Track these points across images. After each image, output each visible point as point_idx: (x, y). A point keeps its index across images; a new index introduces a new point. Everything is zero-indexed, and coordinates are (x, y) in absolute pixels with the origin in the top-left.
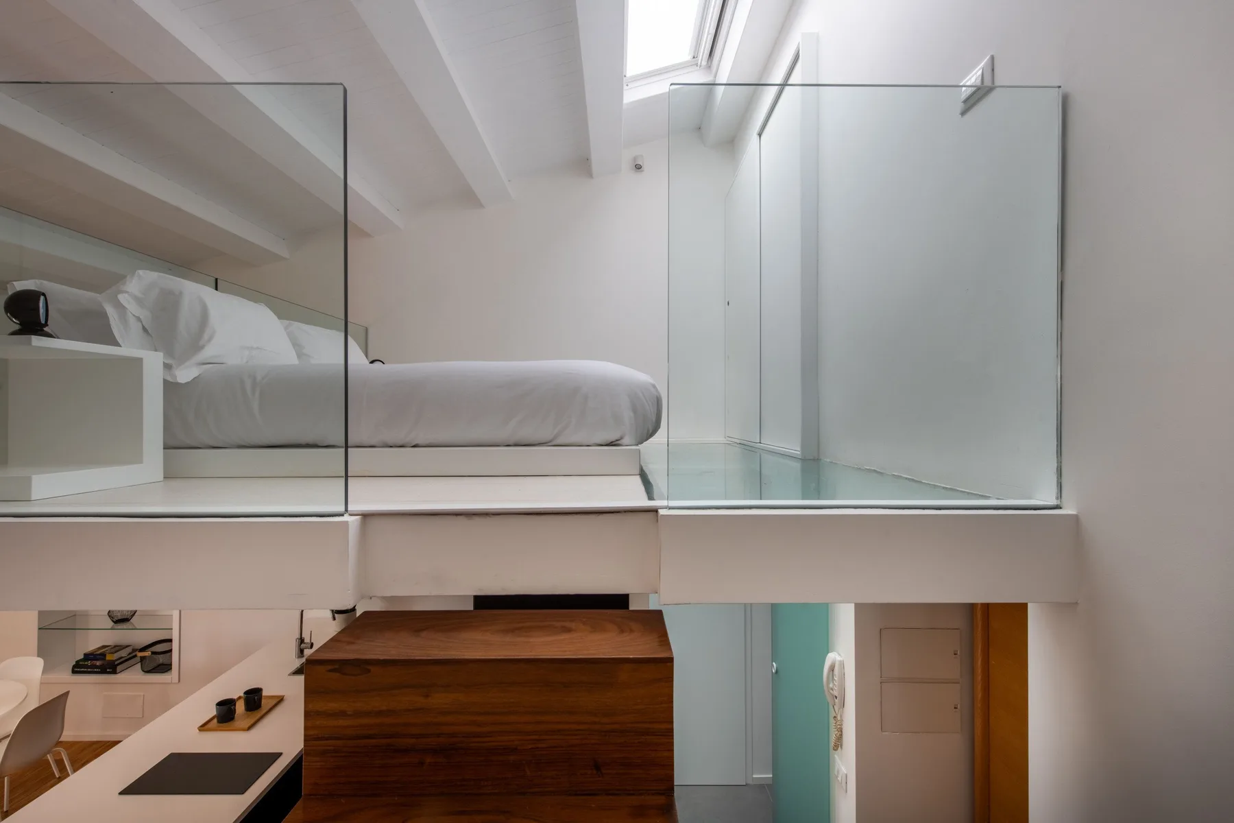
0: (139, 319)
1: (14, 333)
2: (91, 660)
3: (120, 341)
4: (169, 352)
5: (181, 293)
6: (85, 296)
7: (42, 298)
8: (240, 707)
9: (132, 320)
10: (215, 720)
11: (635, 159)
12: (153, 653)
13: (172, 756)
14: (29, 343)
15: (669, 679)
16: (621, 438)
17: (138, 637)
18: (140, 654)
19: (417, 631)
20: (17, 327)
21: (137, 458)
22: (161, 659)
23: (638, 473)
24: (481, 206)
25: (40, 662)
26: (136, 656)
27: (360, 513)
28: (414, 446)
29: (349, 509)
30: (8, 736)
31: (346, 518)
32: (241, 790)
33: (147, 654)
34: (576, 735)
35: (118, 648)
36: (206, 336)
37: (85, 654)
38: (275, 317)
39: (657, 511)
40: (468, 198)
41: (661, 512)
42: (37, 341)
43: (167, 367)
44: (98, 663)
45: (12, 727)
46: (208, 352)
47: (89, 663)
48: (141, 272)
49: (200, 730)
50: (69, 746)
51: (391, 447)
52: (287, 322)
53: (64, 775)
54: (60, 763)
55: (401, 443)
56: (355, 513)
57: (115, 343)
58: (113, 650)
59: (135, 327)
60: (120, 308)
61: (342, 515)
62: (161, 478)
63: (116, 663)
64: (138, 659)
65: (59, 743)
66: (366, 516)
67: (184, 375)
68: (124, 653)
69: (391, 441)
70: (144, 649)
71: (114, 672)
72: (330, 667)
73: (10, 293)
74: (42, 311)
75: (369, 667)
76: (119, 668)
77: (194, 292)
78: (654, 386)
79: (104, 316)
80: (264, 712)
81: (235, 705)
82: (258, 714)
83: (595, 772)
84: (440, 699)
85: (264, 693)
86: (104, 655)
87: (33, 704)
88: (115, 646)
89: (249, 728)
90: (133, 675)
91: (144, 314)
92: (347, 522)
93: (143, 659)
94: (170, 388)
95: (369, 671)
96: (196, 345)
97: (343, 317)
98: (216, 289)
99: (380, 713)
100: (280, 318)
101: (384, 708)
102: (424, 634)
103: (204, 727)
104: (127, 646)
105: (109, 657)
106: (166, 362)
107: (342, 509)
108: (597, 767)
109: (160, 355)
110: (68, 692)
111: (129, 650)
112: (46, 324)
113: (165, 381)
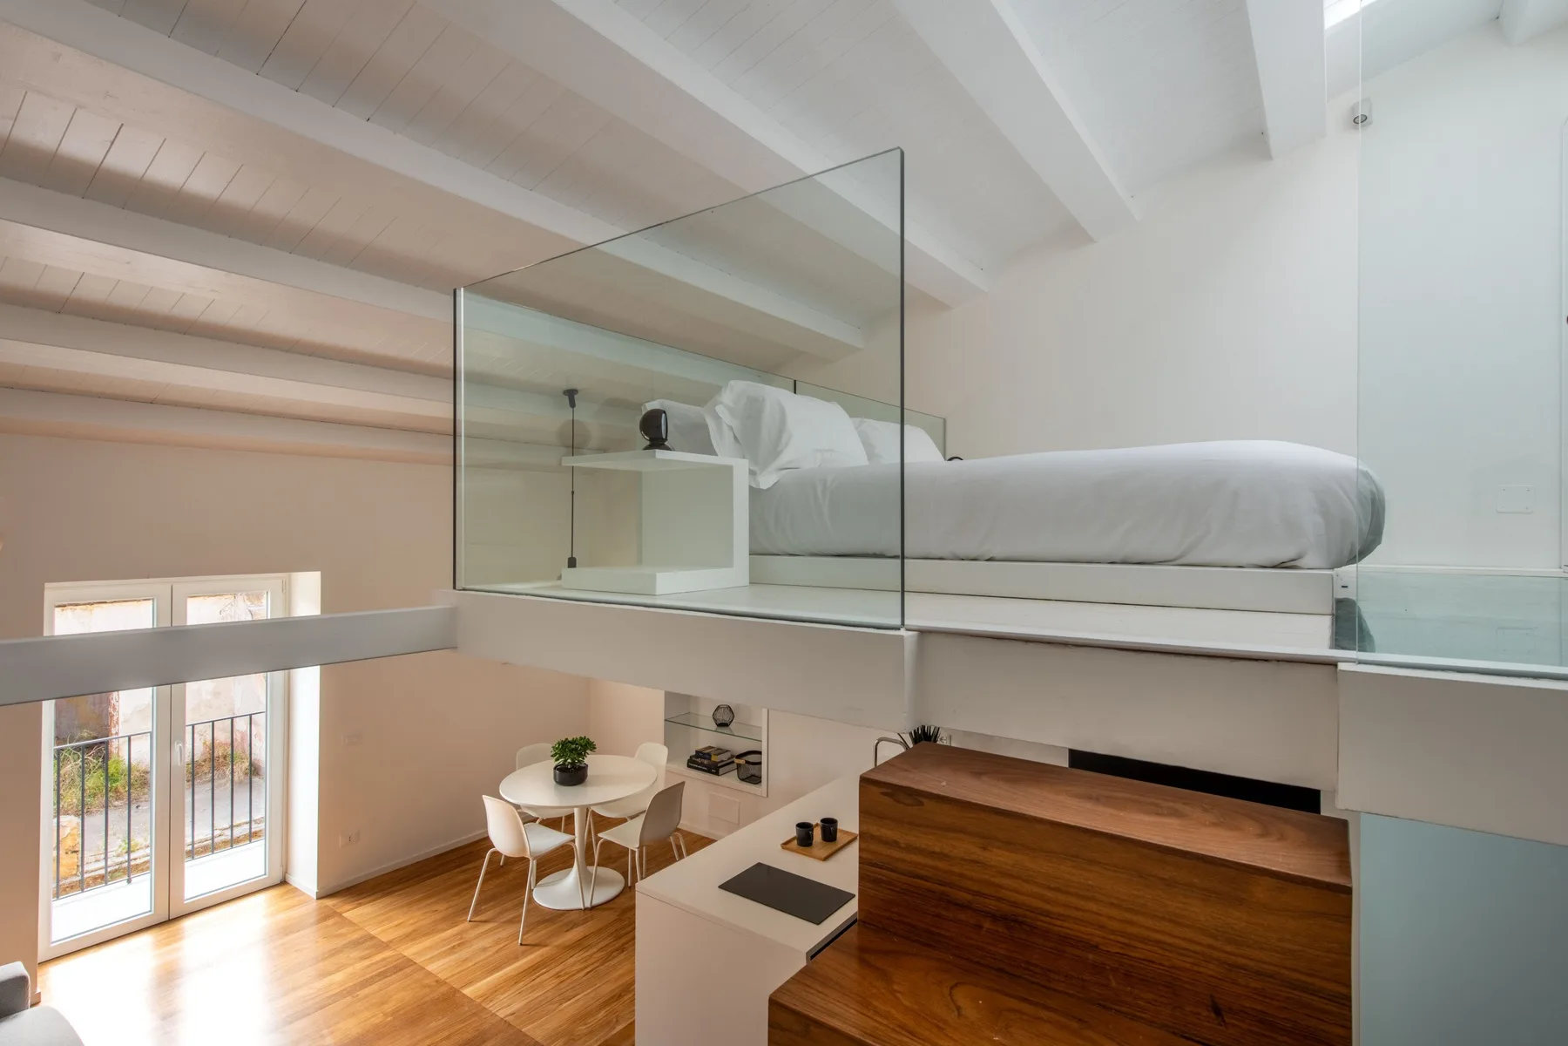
0: (731, 428)
1: (646, 448)
2: (701, 758)
3: (717, 450)
4: (754, 460)
5: (764, 400)
6: (691, 410)
7: (663, 415)
8: (817, 834)
9: (725, 429)
10: (796, 842)
11: (1353, 109)
12: (747, 762)
13: (759, 865)
14: (654, 456)
15: (1345, 917)
16: (1299, 557)
17: (736, 743)
18: (737, 761)
19: (978, 774)
20: (648, 443)
21: (728, 563)
22: (753, 770)
23: (1330, 612)
24: (1090, 240)
25: (665, 750)
26: (733, 762)
27: (916, 628)
28: (990, 560)
29: (906, 623)
30: (644, 811)
31: (903, 632)
32: (818, 921)
33: (742, 761)
34: (1184, 955)
35: (721, 751)
36: (784, 440)
37: (697, 752)
38: (846, 415)
39: (1336, 666)
40: (1072, 234)
41: (1342, 666)
42: (660, 454)
43: (752, 473)
44: (706, 762)
45: (646, 804)
46: (786, 457)
47: (699, 760)
48: (732, 382)
49: (783, 848)
50: (687, 834)
51: (963, 559)
52: (858, 420)
53: (681, 857)
54: (679, 848)
55: (972, 556)
56: (913, 628)
57: (713, 453)
58: (718, 752)
59: (728, 436)
60: (717, 418)
61: (899, 629)
62: (746, 581)
63: (719, 765)
64: (734, 766)
65: (678, 830)
66: (924, 633)
67: (766, 481)
68: (724, 757)
69: (961, 552)
70: (740, 756)
71: (717, 773)
72: (884, 790)
73: (643, 413)
74: (663, 427)
75: (922, 800)
76: (721, 771)
77: (776, 396)
78: (1366, 475)
79: (705, 427)
80: (839, 846)
81: (812, 830)
82: (832, 847)
83: (1213, 1015)
84: (1000, 857)
85: (840, 827)
86: (709, 754)
87: (661, 787)
88: (718, 749)
89: (826, 859)
90: (730, 779)
91: (735, 424)
92: (902, 636)
93: (739, 766)
94: (755, 493)
95: (921, 804)
96: (775, 452)
97: (899, 404)
98: (795, 393)
99: (932, 854)
100: (851, 416)
101: (937, 849)
102: (985, 778)
103: (785, 845)
104: (727, 751)
105: (714, 758)
106: (751, 468)
107: (897, 622)
108: (1217, 1011)
109: (746, 462)
110: (683, 783)
111: (728, 755)
112: (666, 439)
113: (751, 487)
